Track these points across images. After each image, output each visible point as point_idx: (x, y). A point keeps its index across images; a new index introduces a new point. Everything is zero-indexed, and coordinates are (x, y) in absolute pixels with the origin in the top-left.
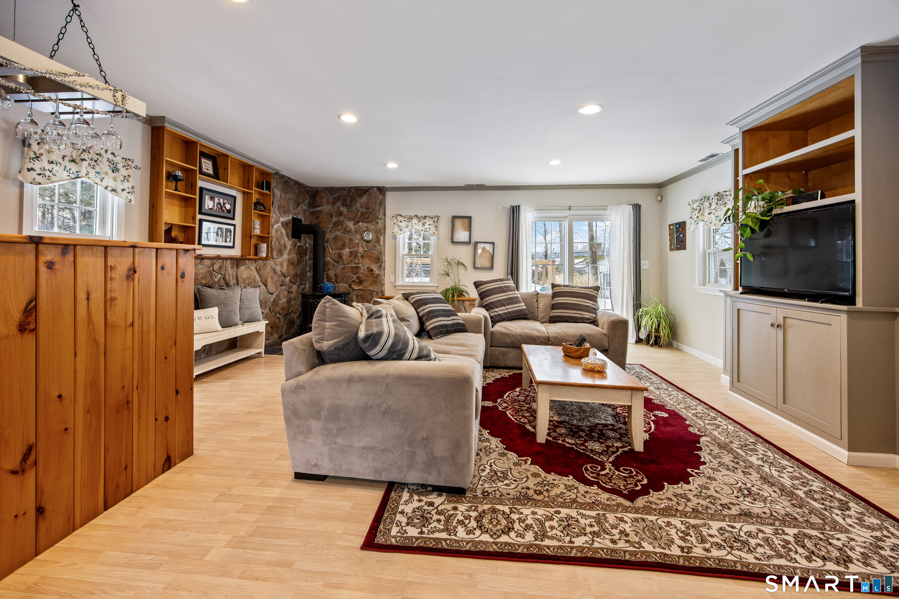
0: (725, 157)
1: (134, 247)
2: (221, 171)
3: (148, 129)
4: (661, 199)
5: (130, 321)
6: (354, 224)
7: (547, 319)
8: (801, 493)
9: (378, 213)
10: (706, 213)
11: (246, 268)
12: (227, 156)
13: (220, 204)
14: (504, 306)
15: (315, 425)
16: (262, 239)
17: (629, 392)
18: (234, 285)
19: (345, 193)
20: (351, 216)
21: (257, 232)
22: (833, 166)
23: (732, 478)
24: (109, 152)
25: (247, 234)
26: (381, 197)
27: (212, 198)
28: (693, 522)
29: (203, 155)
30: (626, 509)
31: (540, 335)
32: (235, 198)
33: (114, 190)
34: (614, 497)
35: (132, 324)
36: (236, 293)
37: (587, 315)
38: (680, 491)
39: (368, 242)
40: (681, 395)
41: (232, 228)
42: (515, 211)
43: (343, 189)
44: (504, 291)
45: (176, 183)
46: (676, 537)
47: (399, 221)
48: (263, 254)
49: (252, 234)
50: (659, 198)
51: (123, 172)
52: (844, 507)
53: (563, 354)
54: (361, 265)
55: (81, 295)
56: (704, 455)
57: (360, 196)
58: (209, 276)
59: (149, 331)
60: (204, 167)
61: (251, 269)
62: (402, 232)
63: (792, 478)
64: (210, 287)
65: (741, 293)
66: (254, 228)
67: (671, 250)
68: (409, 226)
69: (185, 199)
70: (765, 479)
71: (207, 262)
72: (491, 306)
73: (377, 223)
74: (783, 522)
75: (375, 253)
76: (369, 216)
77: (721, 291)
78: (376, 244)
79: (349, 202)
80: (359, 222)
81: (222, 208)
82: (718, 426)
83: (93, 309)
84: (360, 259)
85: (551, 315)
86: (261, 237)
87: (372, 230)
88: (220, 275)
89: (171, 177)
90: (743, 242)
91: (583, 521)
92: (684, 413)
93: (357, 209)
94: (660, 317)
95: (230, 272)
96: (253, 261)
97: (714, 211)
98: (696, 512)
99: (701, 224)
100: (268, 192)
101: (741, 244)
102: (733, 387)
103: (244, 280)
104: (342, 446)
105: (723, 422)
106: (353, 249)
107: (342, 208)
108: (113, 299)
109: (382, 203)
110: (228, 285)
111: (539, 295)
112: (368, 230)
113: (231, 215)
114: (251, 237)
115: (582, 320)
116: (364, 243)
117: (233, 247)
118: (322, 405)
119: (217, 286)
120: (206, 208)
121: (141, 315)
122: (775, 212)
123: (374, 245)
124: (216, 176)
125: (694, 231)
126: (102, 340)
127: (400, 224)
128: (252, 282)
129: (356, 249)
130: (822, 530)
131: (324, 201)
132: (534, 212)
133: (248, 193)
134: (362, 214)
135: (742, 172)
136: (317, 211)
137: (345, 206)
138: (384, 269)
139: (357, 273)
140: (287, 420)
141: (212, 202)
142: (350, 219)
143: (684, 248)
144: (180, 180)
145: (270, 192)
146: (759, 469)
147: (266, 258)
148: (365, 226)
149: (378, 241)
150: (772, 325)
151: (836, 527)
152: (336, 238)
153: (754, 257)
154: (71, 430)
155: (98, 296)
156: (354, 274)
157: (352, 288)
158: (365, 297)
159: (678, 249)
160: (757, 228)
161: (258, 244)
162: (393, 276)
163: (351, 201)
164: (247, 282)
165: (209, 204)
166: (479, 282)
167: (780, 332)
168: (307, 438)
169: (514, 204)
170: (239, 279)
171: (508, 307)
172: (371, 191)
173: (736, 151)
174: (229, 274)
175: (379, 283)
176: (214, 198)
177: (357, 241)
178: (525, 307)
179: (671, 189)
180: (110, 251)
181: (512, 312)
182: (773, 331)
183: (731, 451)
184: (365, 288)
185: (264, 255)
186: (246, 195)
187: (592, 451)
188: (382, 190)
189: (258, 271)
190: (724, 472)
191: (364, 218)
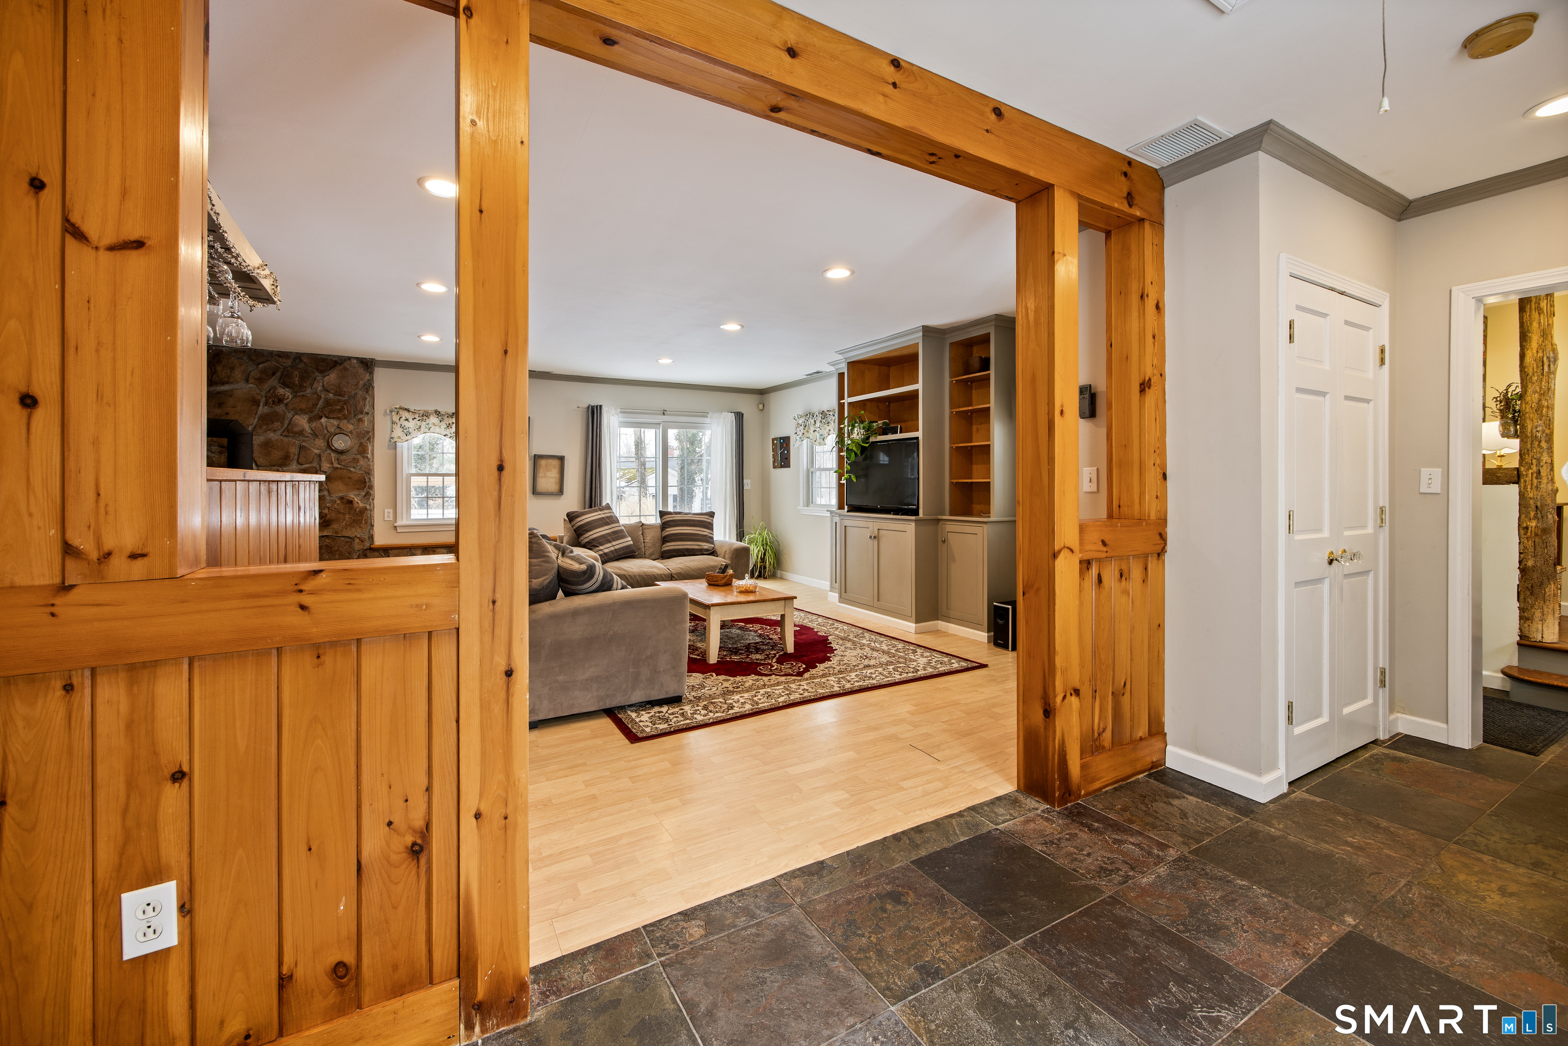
0: (828, 375)
4: (763, 408)
6: (310, 420)
7: (657, 555)
8: (893, 651)
9: (361, 403)
10: (811, 431)
14: (610, 542)
17: (783, 602)
19: (289, 363)
20: (304, 406)
22: (905, 402)
23: (854, 653)
26: (367, 377)
28: (841, 676)
30: (800, 680)
31: (661, 572)
34: (789, 677)
37: (706, 546)
38: (827, 666)
39: (341, 452)
40: (802, 614)
42: (594, 414)
43: (283, 355)
44: (608, 524)
46: (834, 684)
47: (404, 418)
50: (761, 406)
52: (914, 652)
53: (706, 584)
56: (834, 646)
57: (321, 372)
62: (408, 437)
63: (887, 646)
65: (848, 512)
67: (774, 467)
68: (423, 427)
70: (873, 649)
72: (594, 544)
73: (360, 420)
74: (887, 665)
75: (356, 472)
76: (343, 408)
77: (828, 511)
78: (359, 457)
79: (297, 380)
80: (321, 418)
82: (837, 628)
85: (664, 549)
87: (351, 432)
90: (849, 464)
91: (777, 692)
92: (810, 625)
93: (316, 393)
94: (767, 544)
97: (818, 429)
98: (840, 672)
99: (805, 441)
101: (847, 467)
102: (842, 599)
105: (840, 625)
107: (281, 391)
109: (369, 387)
111: (644, 527)
112: (340, 431)
115: (701, 552)
116: (333, 455)
122: (872, 439)
123: (354, 459)
125: (798, 448)
127: (406, 424)
129: (314, 465)
130: (905, 663)
131: (238, 374)
132: (621, 415)
134: (328, 403)
135: (847, 400)
136: (219, 393)
137: (288, 387)
138: (373, 500)
142: (302, 411)
143: (788, 466)
146: (869, 645)
148: (333, 425)
149: (361, 451)
150: (871, 537)
151: (911, 660)
152: (267, 444)
153: (857, 478)
158: (336, 548)
159: (782, 467)
160: (859, 453)
162: (391, 511)
163: (302, 379)
166: (573, 512)
167: (876, 542)
169: (594, 403)
171: (614, 543)
172: (346, 364)
173: (841, 375)
175: (366, 523)
177: (317, 451)
178: (632, 542)
179: (773, 396)
181: (620, 549)
182: (870, 542)
183: (850, 640)
184: (337, 533)
187: (757, 660)
188: (368, 364)
190: (849, 651)
191: (332, 411)
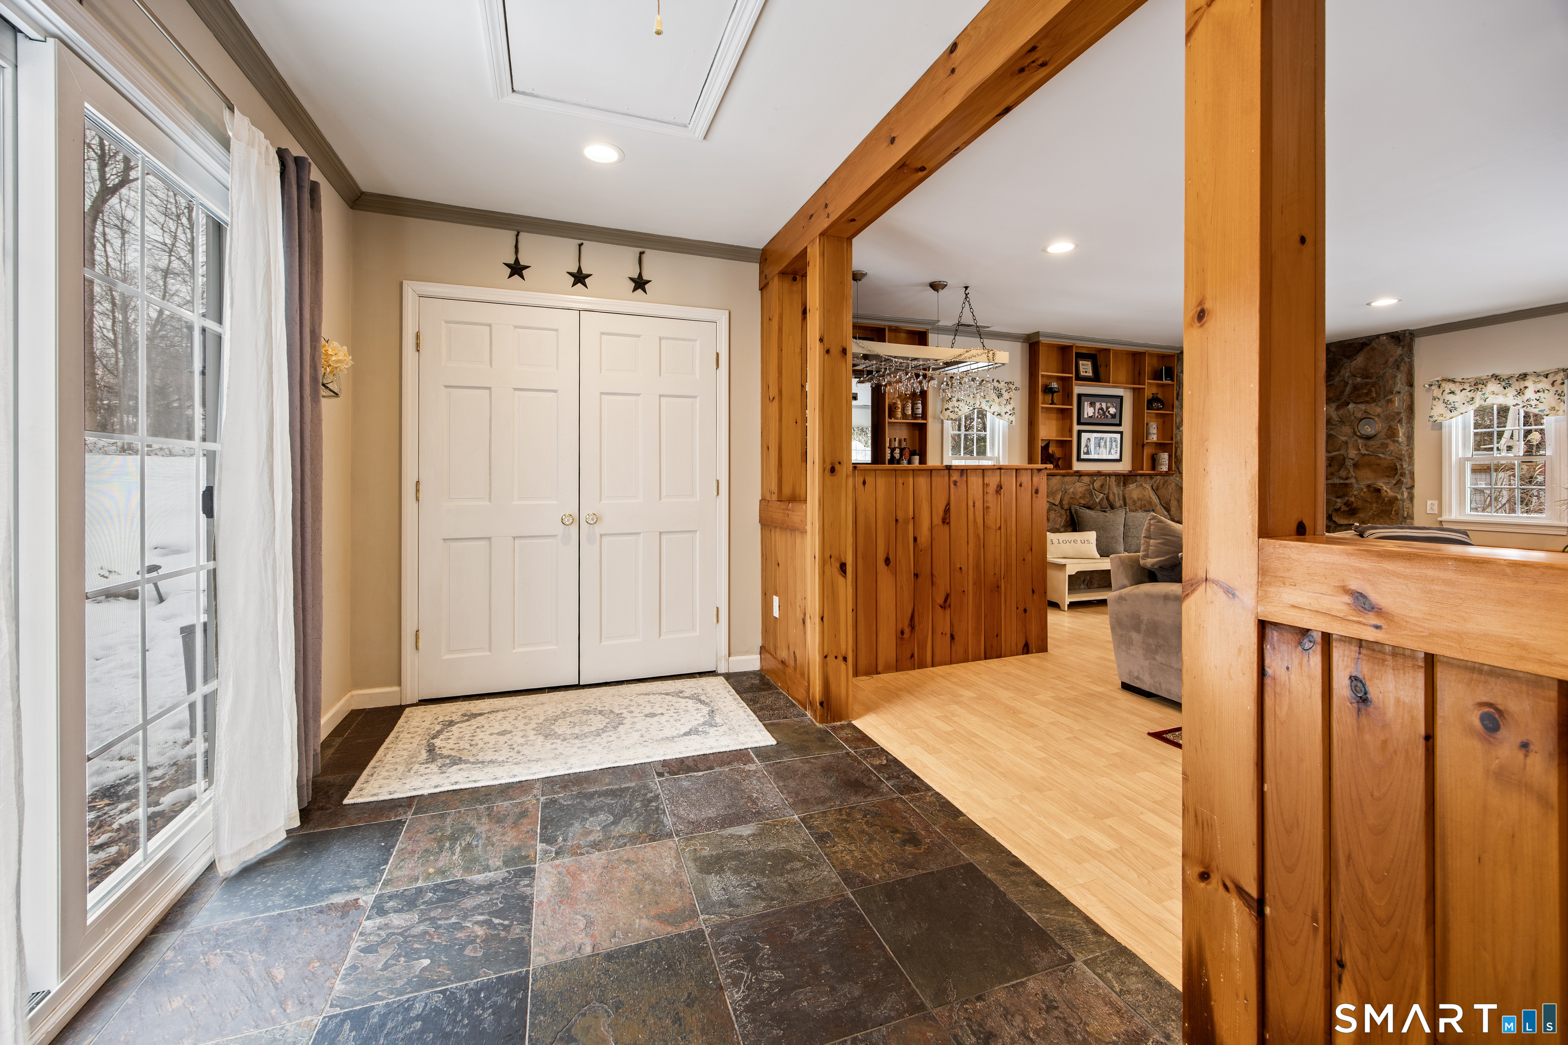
1: (1000, 469)
2: (1102, 370)
3: (1027, 345)
5: (998, 526)
6: (1338, 408)
9: (1391, 382)
11: (1137, 487)
12: (1108, 350)
13: (1102, 409)
15: (1136, 637)
16: (1162, 446)
18: (1121, 507)
20: (1331, 395)
21: (1154, 438)
24: (995, 381)
25: (1139, 442)
26: (1402, 352)
27: (1092, 404)
29: (1081, 356)
32: (1121, 398)
33: (999, 414)
35: (1000, 528)
36: (1119, 517)
39: (1368, 438)
41: (1118, 436)
45: (1052, 396)
47: (1447, 391)
48: (1162, 467)
49: (1145, 441)
51: (1006, 396)
54: (1353, 481)
55: (971, 504)
57: (1349, 357)
58: (1088, 496)
59: (1011, 536)
60: (1081, 370)
61: (1144, 488)
62: (1455, 413)
64: (1089, 508)
66: (1148, 434)
68: (1477, 399)
69: (1062, 411)
71: (1086, 479)
73: (1390, 401)
75: (1386, 458)
76: (1370, 391)
78: (1388, 441)
80: (1348, 404)
81: (1104, 413)
83: (977, 514)
84: (1351, 469)
86: (1160, 444)
87: (1379, 416)
88: (1102, 495)
89: (1048, 390)
93: (1343, 380)
95: (1116, 492)
96: (1148, 477)
100: (1170, 382)
103: (1134, 502)
104: (1161, 663)
106: (1335, 453)
108: (988, 508)
109: (1404, 362)
110: (1112, 507)
112: (1367, 417)
113: (1117, 421)
114: (1143, 446)
116: (1360, 441)
117: (1120, 460)
118: (1141, 618)
119: (1098, 507)
120: (1086, 416)
121: (1006, 521)
123: (1383, 444)
124: (1097, 378)
126: (982, 536)
127: (1451, 398)
128: (1147, 504)
129: (1342, 452)
133: (1139, 389)
134: (1355, 388)
138: (1411, 488)
139: (1345, 495)
140: (1113, 629)
141: (1092, 408)
142: (1328, 401)
144: (1056, 392)
145: (1172, 380)
147: (1167, 474)
148: (1361, 410)
149: (1392, 434)
154: (966, 593)
155: (979, 504)
156: (1338, 497)
157: (1335, 522)
161: (1156, 454)
162: (1436, 502)
163: (1330, 368)
164: (1138, 504)
165: (1088, 411)
168: (1130, 649)
170: (1127, 500)
172: (1374, 344)
174: (1114, 494)
175: (1397, 514)
176: (1095, 403)
177: (1344, 439)
180: (987, 473)
185: (1165, 468)
186: (1137, 393)
188: (1406, 337)
189: (1156, 490)
191: (1359, 396)
